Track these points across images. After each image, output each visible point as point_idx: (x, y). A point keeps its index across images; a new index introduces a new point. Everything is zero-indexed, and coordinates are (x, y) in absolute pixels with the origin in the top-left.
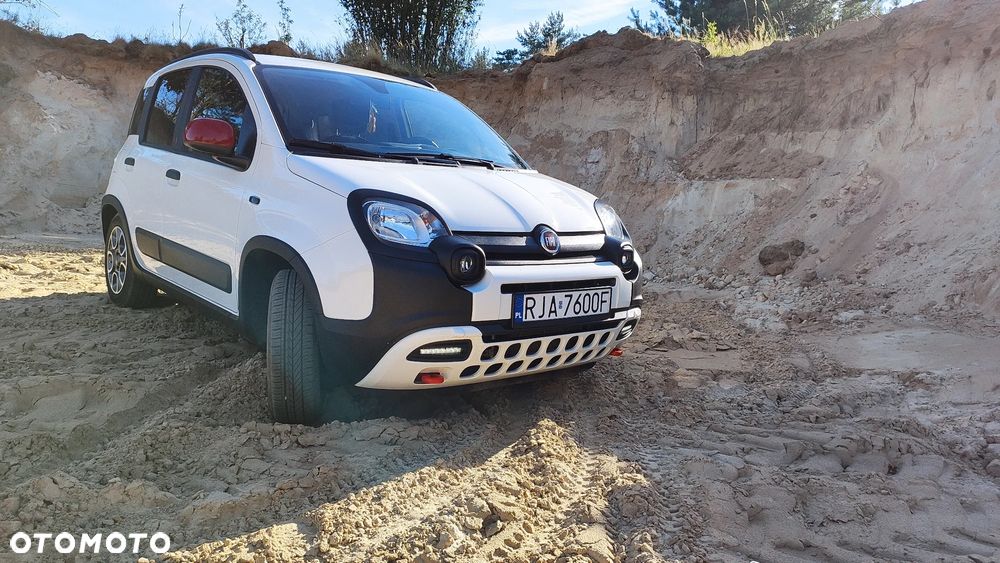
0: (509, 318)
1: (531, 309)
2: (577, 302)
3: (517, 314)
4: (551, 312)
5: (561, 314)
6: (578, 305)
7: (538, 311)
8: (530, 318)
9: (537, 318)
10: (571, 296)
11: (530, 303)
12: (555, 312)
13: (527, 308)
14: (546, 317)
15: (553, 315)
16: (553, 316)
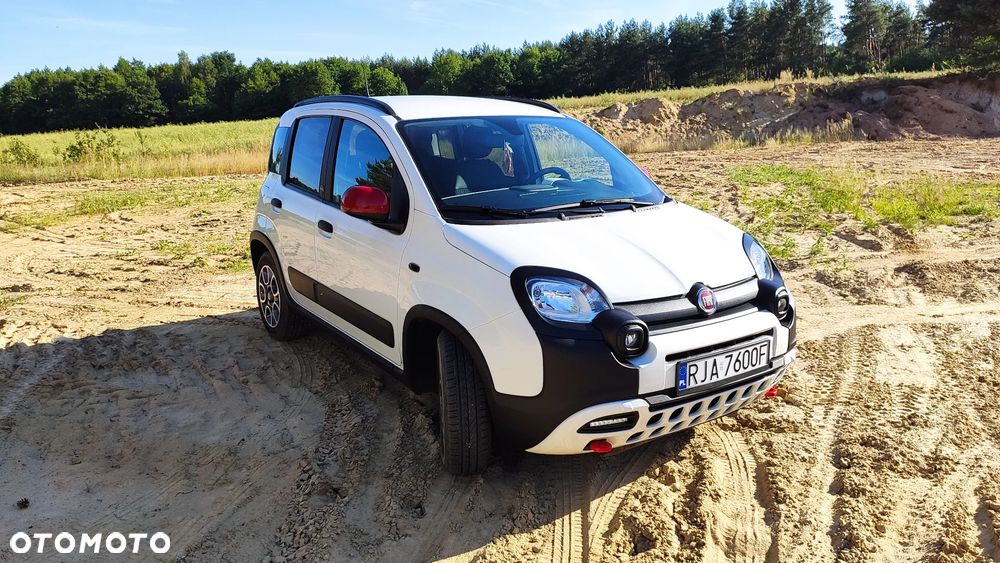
0: (673, 386)
1: (693, 375)
2: (737, 360)
3: (681, 382)
4: (713, 374)
5: (722, 377)
6: (738, 363)
7: (700, 376)
8: (693, 384)
9: (699, 384)
10: (731, 356)
11: (693, 370)
12: (717, 374)
13: (690, 375)
14: (708, 381)
15: (715, 377)
16: (715, 379)
